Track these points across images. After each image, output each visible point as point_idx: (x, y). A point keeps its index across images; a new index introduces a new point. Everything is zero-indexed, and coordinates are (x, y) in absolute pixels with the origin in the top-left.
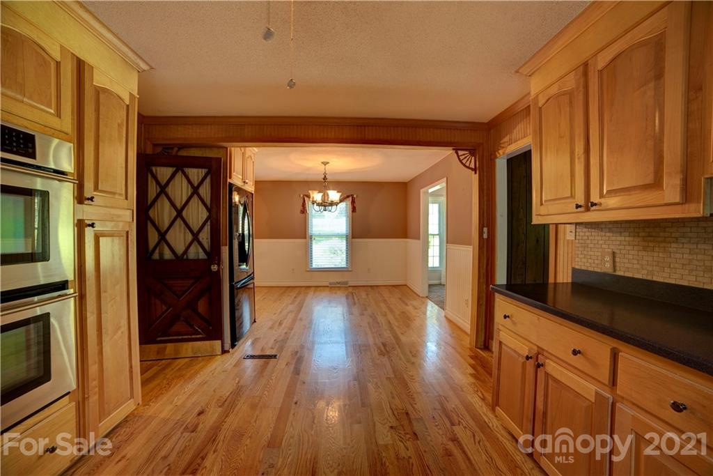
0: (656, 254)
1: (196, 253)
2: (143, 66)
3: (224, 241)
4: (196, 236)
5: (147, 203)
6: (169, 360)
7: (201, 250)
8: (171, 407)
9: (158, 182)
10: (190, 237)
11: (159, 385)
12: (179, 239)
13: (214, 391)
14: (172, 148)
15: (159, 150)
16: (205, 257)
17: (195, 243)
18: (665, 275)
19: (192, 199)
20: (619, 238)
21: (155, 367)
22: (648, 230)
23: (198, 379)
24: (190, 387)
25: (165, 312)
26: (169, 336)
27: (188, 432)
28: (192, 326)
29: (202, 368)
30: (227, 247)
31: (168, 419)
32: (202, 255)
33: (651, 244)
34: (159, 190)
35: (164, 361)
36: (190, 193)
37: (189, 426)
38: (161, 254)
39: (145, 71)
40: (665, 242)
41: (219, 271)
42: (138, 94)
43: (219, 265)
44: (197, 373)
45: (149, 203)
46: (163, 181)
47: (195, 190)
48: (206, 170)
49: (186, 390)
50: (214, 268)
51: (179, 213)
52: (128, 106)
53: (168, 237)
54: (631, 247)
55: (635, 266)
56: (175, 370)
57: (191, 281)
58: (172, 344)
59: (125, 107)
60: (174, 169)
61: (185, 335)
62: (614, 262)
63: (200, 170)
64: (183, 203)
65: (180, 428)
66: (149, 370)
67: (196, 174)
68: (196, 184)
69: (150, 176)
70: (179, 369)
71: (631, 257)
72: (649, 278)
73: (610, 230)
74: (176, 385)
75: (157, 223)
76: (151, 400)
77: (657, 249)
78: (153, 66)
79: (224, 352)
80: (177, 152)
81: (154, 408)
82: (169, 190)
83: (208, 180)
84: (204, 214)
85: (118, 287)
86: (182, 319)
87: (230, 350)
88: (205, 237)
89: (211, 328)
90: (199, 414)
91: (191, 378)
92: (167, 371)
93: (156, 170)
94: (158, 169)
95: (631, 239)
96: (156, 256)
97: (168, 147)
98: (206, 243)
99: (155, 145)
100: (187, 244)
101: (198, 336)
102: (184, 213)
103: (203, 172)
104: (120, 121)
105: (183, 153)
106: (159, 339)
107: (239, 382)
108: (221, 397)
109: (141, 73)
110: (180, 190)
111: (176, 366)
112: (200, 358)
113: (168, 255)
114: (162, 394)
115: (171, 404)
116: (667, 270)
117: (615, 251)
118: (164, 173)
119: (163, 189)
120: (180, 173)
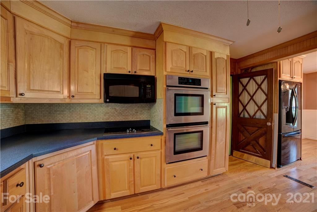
1: (259, 115)
2: (231, 43)
3: (276, 111)
4: (259, 108)
5: (239, 93)
6: (244, 161)
7: (262, 115)
8: (238, 178)
9: (243, 85)
10: (257, 108)
11: (237, 168)
12: (252, 109)
13: (259, 182)
14: (249, 69)
15: (243, 71)
16: (264, 118)
17: (259, 111)
19: (258, 91)
21: (238, 161)
23: (254, 174)
24: (249, 175)
25: (244, 140)
26: (245, 150)
27: (241, 191)
28: (255, 149)
29: (257, 170)
30: (278, 114)
31: (235, 182)
32: (263, 117)
34: (243, 88)
35: (241, 160)
36: (257, 88)
37: (243, 190)
38: (244, 115)
39: (231, 44)
41: (271, 125)
42: (230, 54)
43: (271, 123)
44: (254, 171)
45: (239, 94)
46: (245, 84)
47: (259, 86)
48: (265, 76)
49: (247, 175)
50: (269, 124)
51: (252, 98)
52: (226, 60)
53: (247, 108)
56: (245, 165)
57: (257, 128)
58: (247, 155)
59: (225, 61)
60: (249, 78)
61: (252, 152)
63: (262, 76)
64: (254, 93)
65: (239, 188)
66: (235, 161)
67: (259, 79)
68: (260, 83)
69: (239, 83)
70: (247, 166)
74: (243, 171)
75: (242, 102)
76: (232, 172)
78: (234, 41)
79: (271, 167)
80: (251, 70)
81: (232, 175)
82: (247, 88)
83: (266, 80)
84: (264, 97)
85: (223, 126)
86: (251, 144)
87: (276, 168)
88: (264, 108)
89: (265, 153)
90: (248, 188)
91: (251, 172)
92: (242, 164)
93: (242, 80)
94: (243, 79)
96: (242, 116)
97: (246, 69)
98: (265, 112)
99: (242, 70)
100: (255, 111)
101: (258, 155)
102: (254, 98)
103: (263, 77)
104: (223, 67)
105: (254, 70)
106: (241, 150)
107: (275, 186)
108: (262, 187)
109: (230, 46)
110: (252, 87)
111: (246, 164)
112: (258, 165)
113: (247, 116)
114: (237, 172)
115: (239, 177)
118: (245, 81)
119: (245, 88)
120: (252, 80)
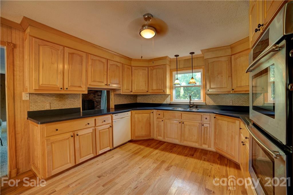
0: (63, 102)
18: (65, 107)
20: (51, 98)
22: (60, 96)
33: (62, 100)
40: (65, 99)
54: (56, 101)
55: (57, 106)
62: (50, 106)
71: (56, 103)
72: (61, 108)
73: (48, 96)
77: (63, 101)
95: (56, 98)
116: (65, 105)
117: (50, 102)
